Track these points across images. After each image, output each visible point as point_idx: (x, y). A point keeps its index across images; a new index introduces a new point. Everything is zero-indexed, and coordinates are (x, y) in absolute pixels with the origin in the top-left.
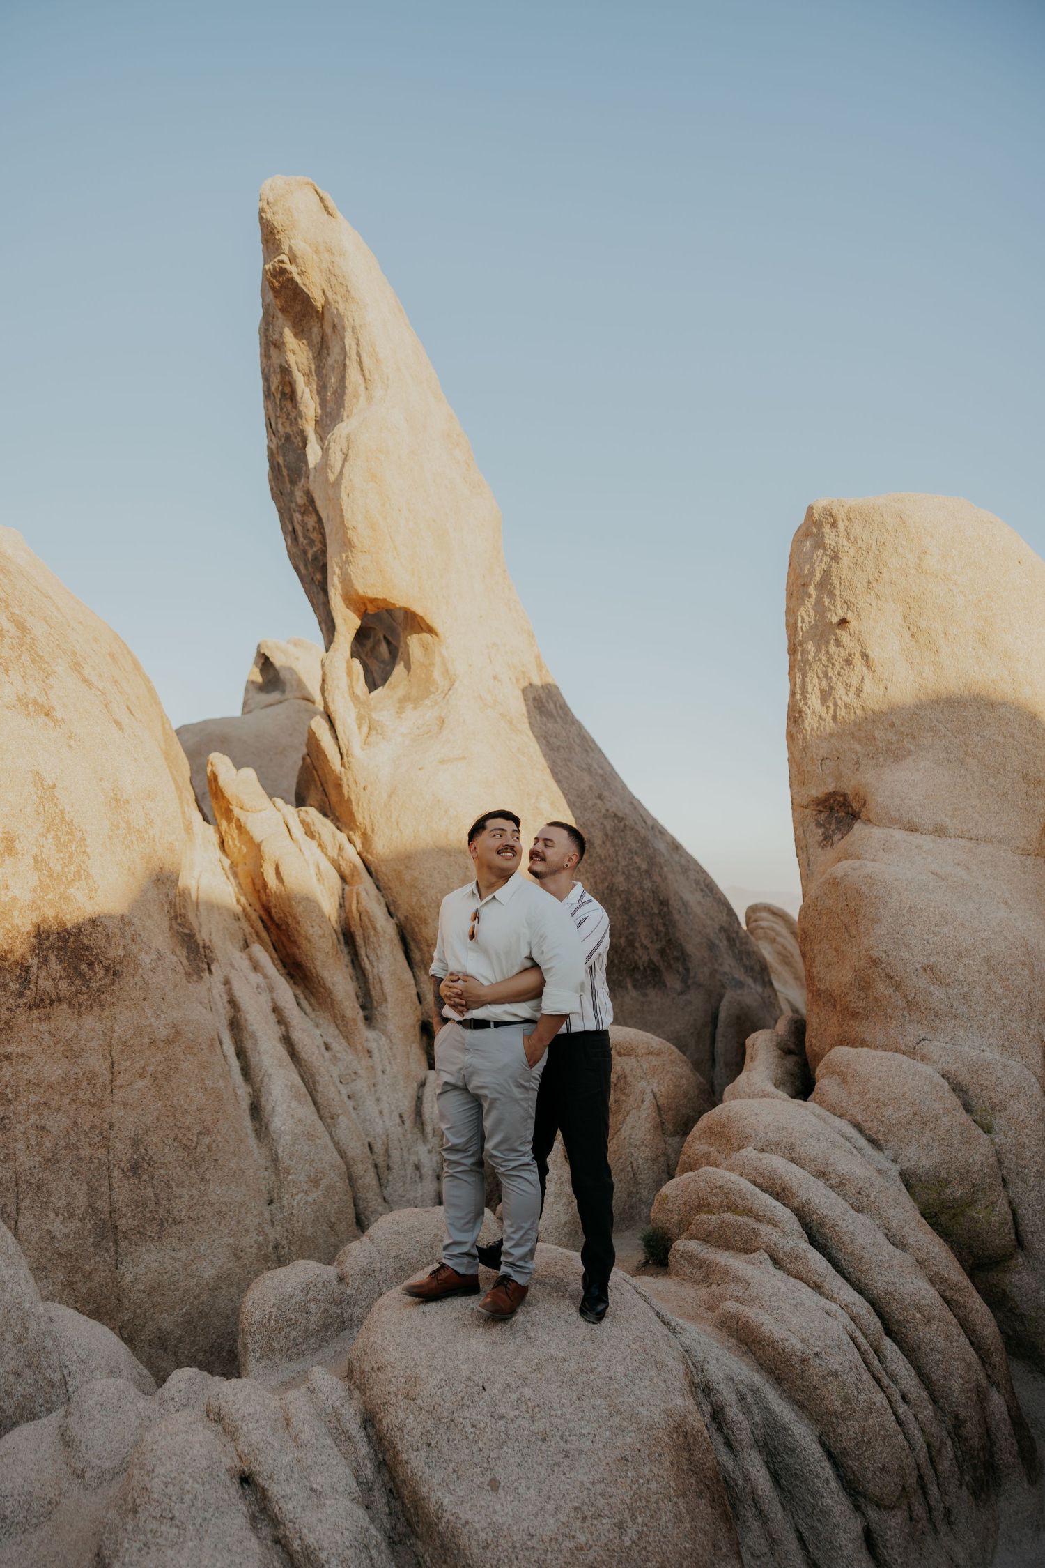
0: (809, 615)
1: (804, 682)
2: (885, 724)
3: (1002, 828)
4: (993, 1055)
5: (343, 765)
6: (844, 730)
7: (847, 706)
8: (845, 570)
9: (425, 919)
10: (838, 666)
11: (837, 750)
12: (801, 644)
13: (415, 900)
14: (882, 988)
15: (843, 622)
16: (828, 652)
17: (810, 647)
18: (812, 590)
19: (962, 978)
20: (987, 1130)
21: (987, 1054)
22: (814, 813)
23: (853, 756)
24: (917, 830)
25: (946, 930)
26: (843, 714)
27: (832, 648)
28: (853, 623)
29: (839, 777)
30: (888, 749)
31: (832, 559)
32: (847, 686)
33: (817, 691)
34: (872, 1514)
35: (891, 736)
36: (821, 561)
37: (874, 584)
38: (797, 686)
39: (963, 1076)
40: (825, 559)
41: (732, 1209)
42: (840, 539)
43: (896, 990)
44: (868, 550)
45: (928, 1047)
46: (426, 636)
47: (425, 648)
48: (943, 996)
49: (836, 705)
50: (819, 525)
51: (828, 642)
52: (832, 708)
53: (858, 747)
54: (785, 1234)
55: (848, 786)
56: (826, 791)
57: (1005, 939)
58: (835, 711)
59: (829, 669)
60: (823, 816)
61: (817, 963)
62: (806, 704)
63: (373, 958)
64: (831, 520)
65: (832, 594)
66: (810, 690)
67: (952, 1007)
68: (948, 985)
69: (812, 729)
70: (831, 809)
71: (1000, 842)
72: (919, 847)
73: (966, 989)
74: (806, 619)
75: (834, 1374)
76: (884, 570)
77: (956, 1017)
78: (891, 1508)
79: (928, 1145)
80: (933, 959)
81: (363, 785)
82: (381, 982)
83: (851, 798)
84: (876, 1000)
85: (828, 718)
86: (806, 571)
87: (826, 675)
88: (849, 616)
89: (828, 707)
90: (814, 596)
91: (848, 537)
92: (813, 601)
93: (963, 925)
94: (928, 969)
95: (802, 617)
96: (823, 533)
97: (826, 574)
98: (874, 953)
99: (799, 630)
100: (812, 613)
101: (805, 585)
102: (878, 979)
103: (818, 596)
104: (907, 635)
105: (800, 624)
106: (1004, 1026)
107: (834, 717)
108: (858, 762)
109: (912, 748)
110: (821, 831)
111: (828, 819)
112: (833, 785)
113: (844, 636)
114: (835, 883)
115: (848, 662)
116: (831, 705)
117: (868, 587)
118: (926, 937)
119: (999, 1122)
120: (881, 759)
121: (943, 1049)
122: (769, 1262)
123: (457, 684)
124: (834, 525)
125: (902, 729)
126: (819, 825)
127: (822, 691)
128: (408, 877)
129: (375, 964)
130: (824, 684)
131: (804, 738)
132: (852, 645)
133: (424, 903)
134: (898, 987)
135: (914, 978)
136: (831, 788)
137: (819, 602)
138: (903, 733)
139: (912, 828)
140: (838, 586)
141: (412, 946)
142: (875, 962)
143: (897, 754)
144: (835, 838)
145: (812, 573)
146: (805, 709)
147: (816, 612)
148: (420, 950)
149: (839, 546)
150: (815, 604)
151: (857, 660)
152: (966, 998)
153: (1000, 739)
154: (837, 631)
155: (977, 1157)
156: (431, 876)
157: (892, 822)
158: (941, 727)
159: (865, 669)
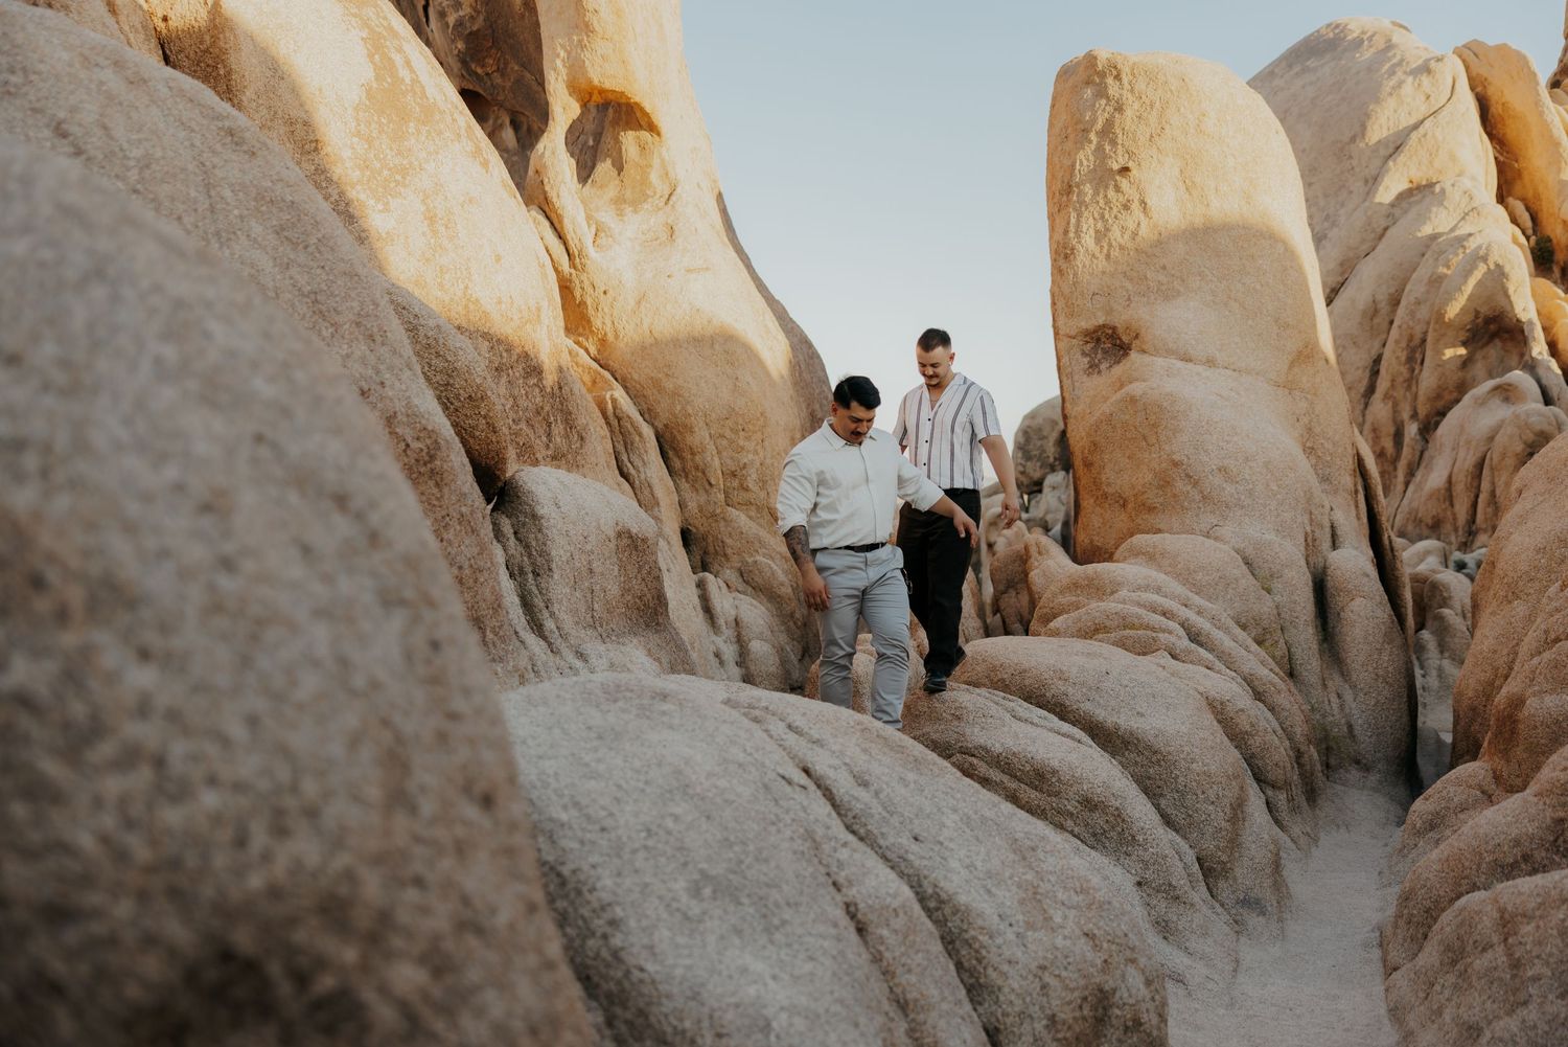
0: (1088, 160)
1: (1078, 221)
2: (1157, 266)
3: (1259, 363)
4: (1270, 536)
5: (573, 265)
6: (1116, 269)
7: (1121, 248)
8: (1128, 122)
9: (691, 427)
10: (1115, 210)
11: (1108, 287)
12: (1078, 186)
13: (679, 408)
14: (1181, 485)
15: (1125, 170)
16: (1106, 196)
17: (1088, 189)
18: (1093, 136)
19: (1247, 477)
20: (1269, 591)
21: (1267, 536)
22: (1081, 343)
23: (1124, 293)
24: (1191, 361)
25: (1235, 439)
26: (1116, 254)
27: (1111, 193)
28: (1134, 172)
29: (1109, 311)
30: (1158, 289)
31: (1115, 109)
32: (1123, 229)
33: (1092, 231)
34: (1270, 792)
35: (1162, 278)
36: (1104, 110)
37: (1157, 138)
38: (1071, 225)
39: (1250, 552)
40: (1108, 108)
41: (1133, 627)
42: (1125, 92)
43: (1194, 487)
44: (1152, 106)
45: (1219, 531)
46: (645, 135)
47: (643, 148)
48: (1233, 491)
49: (1110, 245)
50: (1102, 75)
51: (1107, 187)
52: (1106, 247)
53: (1129, 286)
54: (1180, 638)
55: (1120, 319)
56: (1096, 324)
57: (1278, 449)
58: (1108, 251)
59: (1106, 212)
60: (1089, 346)
61: (1107, 470)
62: (1080, 242)
63: (638, 463)
64: (1115, 73)
65: (1114, 143)
66: (1084, 230)
67: (1240, 499)
68: (1237, 482)
69: (1084, 266)
70: (1098, 340)
71: (1257, 374)
72: (1198, 374)
73: (1251, 486)
74: (1085, 163)
75: (1242, 710)
76: (1167, 127)
77: (1243, 507)
78: (1280, 788)
79: (1231, 600)
80: (1226, 462)
81: (603, 289)
82: (649, 486)
83: (1120, 331)
84: (1175, 496)
85: (1102, 257)
86: (1087, 118)
87: (1102, 217)
88: (1130, 164)
89: (1102, 247)
90: (1095, 142)
91: (1132, 91)
92: (1093, 147)
93: (1248, 436)
94: (1222, 470)
95: (1081, 160)
96: (1105, 83)
97: (1109, 123)
98: (1176, 457)
99: (1077, 171)
100: (1092, 158)
101: (1086, 131)
102: (1178, 478)
103: (1099, 142)
104: (1183, 188)
105: (1078, 167)
106: (1278, 515)
107: (1108, 256)
108: (1129, 299)
109: (1182, 289)
110: (1086, 360)
111: (1094, 349)
112: (1104, 318)
113: (1124, 183)
114: (1133, 400)
115: (1126, 207)
116: (1105, 245)
117: (1150, 140)
118: (1221, 444)
119: (1277, 585)
120: (1153, 298)
121: (1233, 532)
122: (1169, 656)
123: (679, 190)
124: (1118, 77)
125: (1173, 272)
126: (1084, 354)
127: (1097, 232)
128: (669, 385)
129: (641, 469)
130: (1100, 225)
131: (1075, 275)
132: (1131, 192)
133: (690, 411)
134: (1196, 484)
135: (1210, 477)
136: (1101, 322)
137: (1100, 149)
138: (1173, 276)
139: (1187, 359)
140: (1120, 136)
141: (671, 454)
142: (1176, 464)
143: (1168, 295)
144: (1103, 366)
145: (1094, 121)
146: (1079, 247)
147: (1096, 158)
148: (681, 458)
149: (1124, 99)
150: (1095, 150)
151: (1135, 206)
152: (1250, 493)
153: (1258, 287)
154: (1118, 178)
155: (1265, 609)
156: (697, 385)
157: (1169, 352)
158: (1208, 273)
159: (1142, 216)
